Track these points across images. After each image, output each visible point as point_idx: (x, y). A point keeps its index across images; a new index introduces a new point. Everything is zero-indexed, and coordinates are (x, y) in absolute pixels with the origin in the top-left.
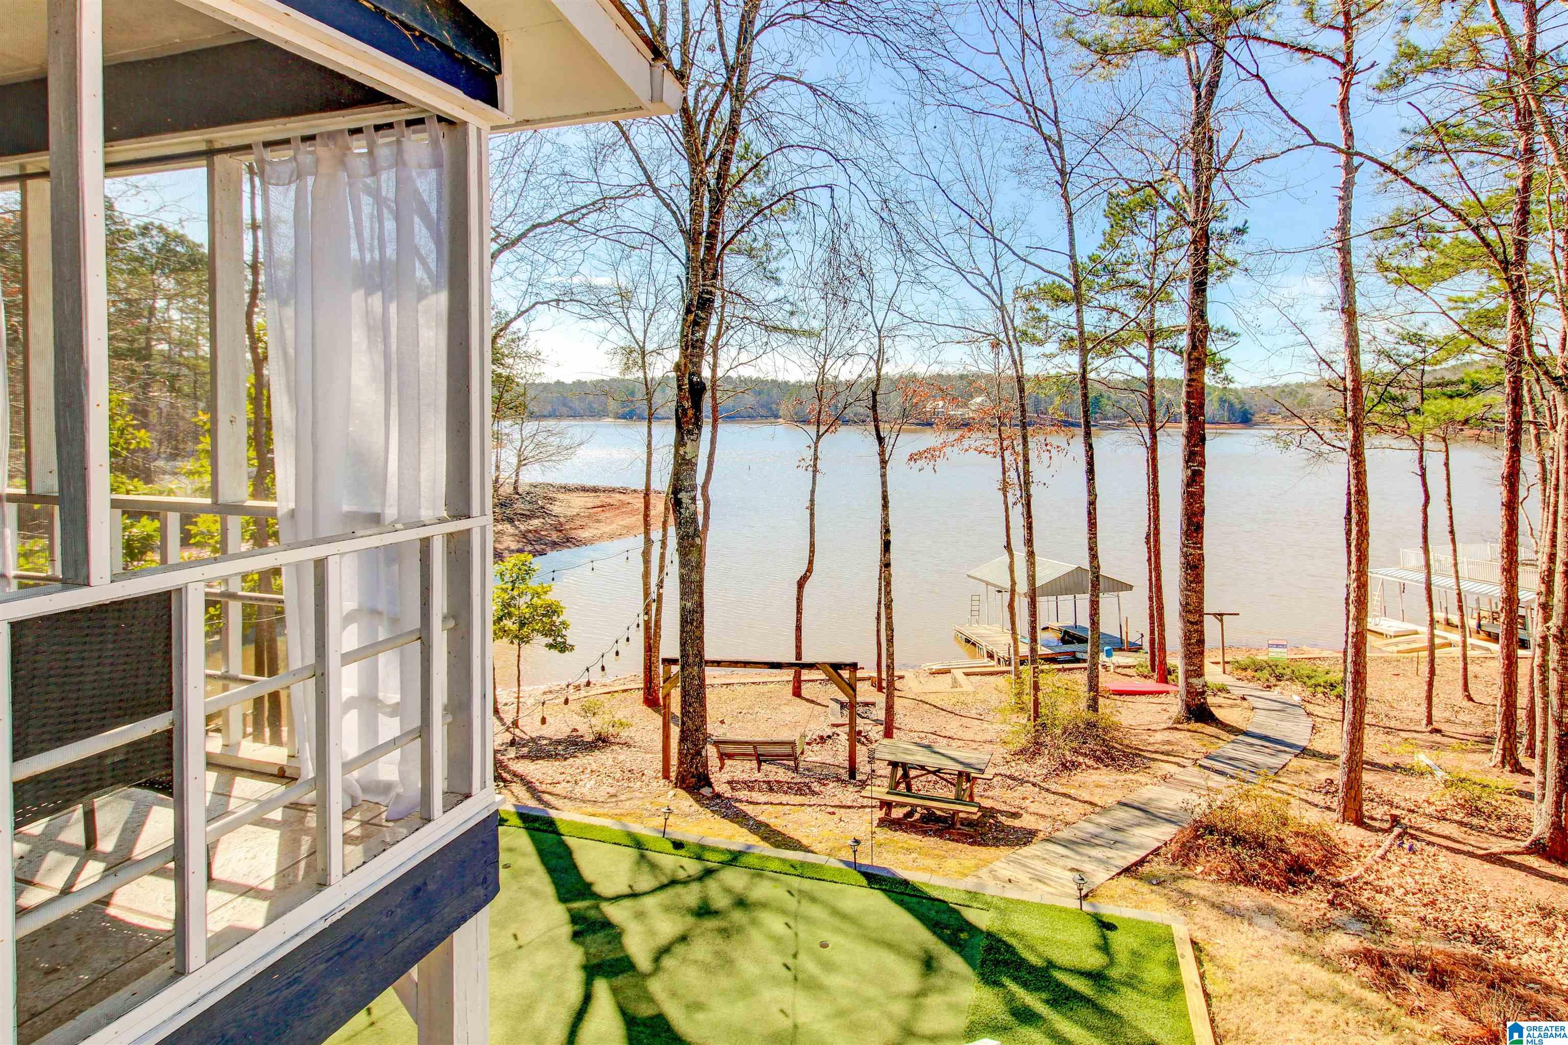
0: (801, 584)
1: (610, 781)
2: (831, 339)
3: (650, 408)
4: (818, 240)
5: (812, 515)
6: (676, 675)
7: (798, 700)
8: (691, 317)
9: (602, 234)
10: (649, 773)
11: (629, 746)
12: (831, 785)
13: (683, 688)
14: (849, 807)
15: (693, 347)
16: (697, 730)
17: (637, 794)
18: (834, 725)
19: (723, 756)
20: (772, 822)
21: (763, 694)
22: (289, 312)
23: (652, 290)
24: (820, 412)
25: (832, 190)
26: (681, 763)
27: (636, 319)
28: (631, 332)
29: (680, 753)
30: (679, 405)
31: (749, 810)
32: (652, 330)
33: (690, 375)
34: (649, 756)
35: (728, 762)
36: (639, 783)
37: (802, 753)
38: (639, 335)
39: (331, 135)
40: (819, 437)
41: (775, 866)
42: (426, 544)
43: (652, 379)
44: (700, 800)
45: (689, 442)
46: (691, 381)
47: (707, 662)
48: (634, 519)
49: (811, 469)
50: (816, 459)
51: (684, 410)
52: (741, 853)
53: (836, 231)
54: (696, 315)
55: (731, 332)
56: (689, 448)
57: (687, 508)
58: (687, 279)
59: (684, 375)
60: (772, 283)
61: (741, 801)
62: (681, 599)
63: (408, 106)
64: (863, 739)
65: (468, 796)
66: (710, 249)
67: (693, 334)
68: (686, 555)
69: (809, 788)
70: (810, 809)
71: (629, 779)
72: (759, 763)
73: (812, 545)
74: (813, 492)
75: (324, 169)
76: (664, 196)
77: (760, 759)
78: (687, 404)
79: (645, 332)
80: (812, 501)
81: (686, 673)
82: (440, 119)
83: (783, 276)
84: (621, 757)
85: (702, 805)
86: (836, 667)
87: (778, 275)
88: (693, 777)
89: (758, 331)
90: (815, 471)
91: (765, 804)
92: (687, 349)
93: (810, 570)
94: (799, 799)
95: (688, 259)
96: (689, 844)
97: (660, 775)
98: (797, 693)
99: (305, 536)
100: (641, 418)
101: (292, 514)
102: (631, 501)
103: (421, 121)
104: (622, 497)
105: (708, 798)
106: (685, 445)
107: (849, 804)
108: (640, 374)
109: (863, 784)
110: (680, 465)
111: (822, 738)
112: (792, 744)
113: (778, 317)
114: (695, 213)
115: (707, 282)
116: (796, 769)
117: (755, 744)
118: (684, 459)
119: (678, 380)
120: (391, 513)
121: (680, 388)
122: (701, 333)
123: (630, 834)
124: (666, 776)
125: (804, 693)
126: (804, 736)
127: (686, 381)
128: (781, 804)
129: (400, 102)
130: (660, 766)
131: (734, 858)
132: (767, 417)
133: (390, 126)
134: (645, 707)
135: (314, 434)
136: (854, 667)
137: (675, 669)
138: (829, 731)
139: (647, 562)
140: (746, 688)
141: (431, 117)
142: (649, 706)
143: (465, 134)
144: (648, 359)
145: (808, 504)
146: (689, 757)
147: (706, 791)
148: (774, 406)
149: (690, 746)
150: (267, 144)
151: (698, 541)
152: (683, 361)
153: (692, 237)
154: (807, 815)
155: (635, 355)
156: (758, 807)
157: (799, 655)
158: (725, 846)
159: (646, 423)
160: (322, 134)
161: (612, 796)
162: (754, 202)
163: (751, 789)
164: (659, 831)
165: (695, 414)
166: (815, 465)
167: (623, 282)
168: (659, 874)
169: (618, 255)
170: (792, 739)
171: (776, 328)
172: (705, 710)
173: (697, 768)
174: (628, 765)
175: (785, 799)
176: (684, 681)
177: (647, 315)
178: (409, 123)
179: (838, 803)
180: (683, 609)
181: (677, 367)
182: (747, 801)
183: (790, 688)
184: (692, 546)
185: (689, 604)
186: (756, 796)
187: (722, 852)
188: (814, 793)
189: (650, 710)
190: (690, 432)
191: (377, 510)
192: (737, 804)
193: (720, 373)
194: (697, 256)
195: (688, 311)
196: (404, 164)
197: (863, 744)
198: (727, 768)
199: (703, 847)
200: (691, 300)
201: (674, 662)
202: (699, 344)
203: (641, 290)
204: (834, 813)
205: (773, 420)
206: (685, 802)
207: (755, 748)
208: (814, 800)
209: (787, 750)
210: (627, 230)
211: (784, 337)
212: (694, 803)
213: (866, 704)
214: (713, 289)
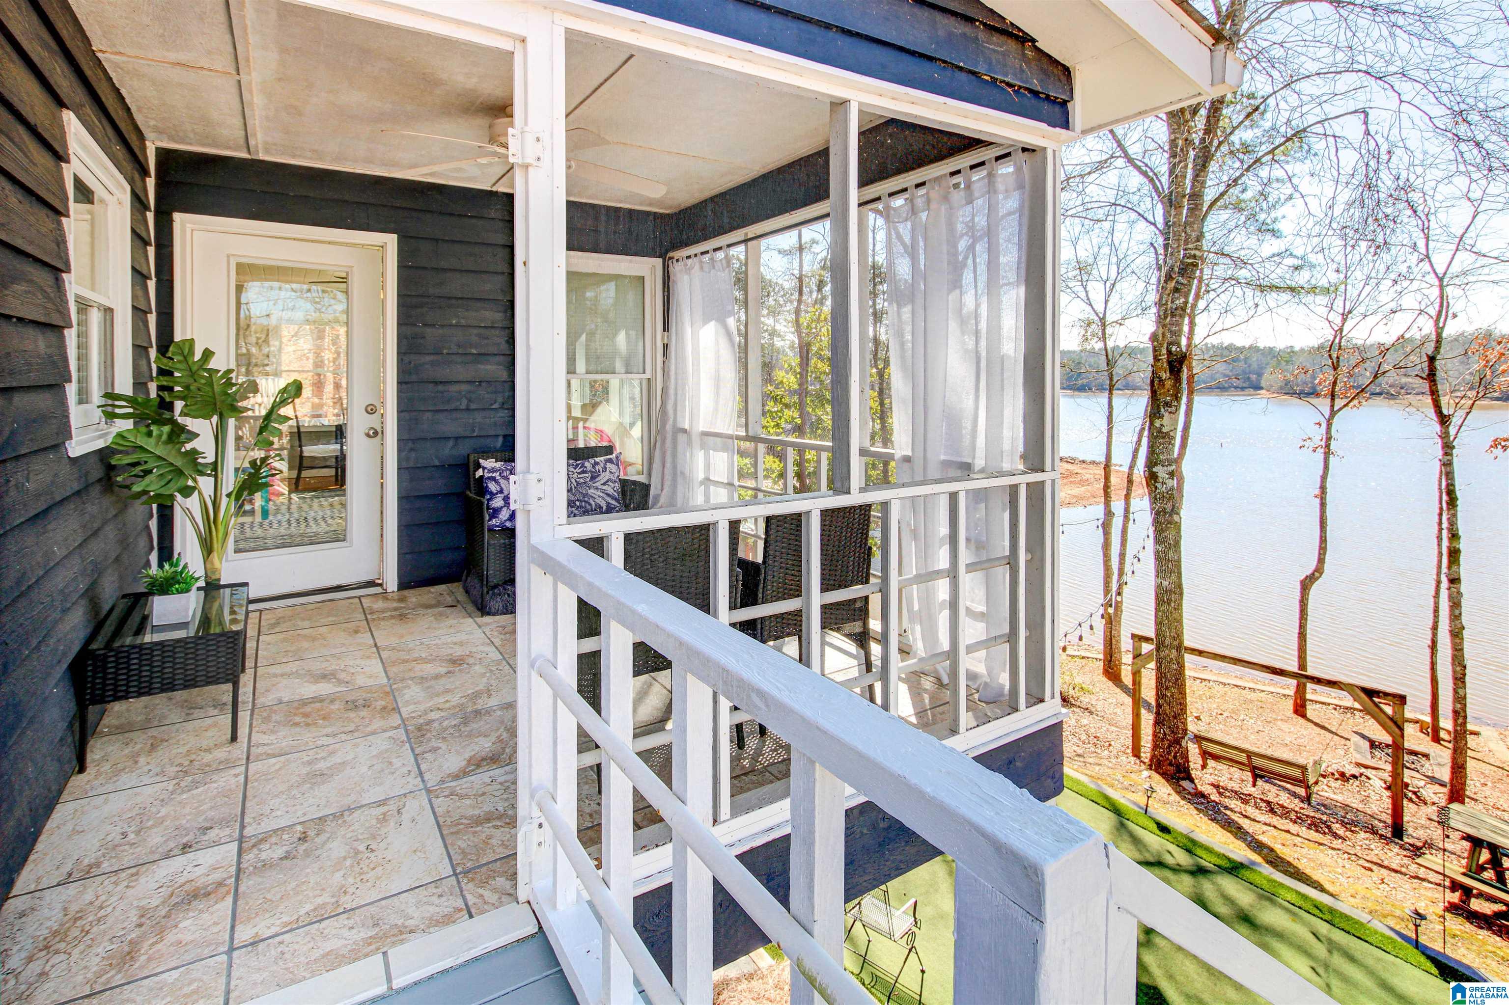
0: (1306, 584)
1: (1075, 740)
2: (1352, 292)
3: (1111, 379)
4: (1343, 179)
5: (1323, 505)
6: (1149, 655)
7: (1301, 721)
8: (1172, 284)
9: (1069, 213)
10: (1117, 745)
11: (1091, 713)
12: (1362, 835)
13: (1159, 669)
14: (1396, 871)
15: (1173, 315)
16: (1175, 717)
17: (1105, 762)
18: (1358, 765)
19: (1206, 755)
20: (1278, 848)
21: (1251, 701)
22: (906, 311)
23: (1114, 260)
24: (1335, 383)
25: (1366, 115)
26: (1155, 747)
27: (1097, 291)
28: (1091, 305)
29: (1155, 735)
30: (1155, 375)
31: (1245, 823)
32: (1114, 299)
33: (1169, 344)
34: (1113, 728)
35: (1211, 763)
36: (1106, 752)
37: (1316, 783)
38: (1100, 309)
39: (938, 179)
40: (1333, 413)
41: (1290, 896)
42: (1014, 490)
43: (1113, 349)
44: (1181, 792)
45: (1166, 415)
46: (1169, 352)
47: (1186, 649)
48: (1083, 489)
49: (1321, 451)
50: (1329, 439)
51: (1161, 380)
52: (1242, 866)
53: (1373, 163)
54: (1177, 282)
55: (1212, 295)
56: (1167, 419)
57: (1163, 483)
58: (1166, 247)
59: (1161, 345)
60: (1268, 236)
61: (1232, 810)
62: (1157, 576)
63: (999, 145)
64: (1410, 795)
65: (1042, 701)
66: (1195, 208)
67: (1172, 302)
68: (1162, 531)
69: (1329, 827)
70: (1330, 852)
71: (1095, 745)
72: (1255, 777)
73: (1323, 540)
74: (1324, 478)
75: (933, 206)
76: (1139, 164)
77: (1258, 774)
78: (1164, 375)
79: (1106, 302)
80: (1323, 489)
81: (1162, 654)
82: (1024, 150)
83: (1283, 226)
84: (1085, 721)
85: (1184, 798)
86: (1371, 693)
87: (1276, 226)
88: (1171, 764)
89: (1249, 292)
90: (1328, 453)
91: (1266, 824)
92: (1166, 318)
93: (1319, 570)
94: (1313, 835)
95: (1166, 223)
96: (1175, 831)
97: (1129, 751)
98: (1300, 709)
99: (919, 478)
100: (1101, 389)
101: (907, 459)
102: (1079, 471)
103: (1008, 155)
104: (1069, 466)
105: (1189, 793)
106: (1161, 417)
107: (1394, 866)
108: (1100, 345)
109: (1416, 851)
110: (1156, 437)
111: (1342, 774)
112: (1304, 768)
113: (1277, 273)
114: (1175, 176)
115: (1190, 246)
116: (1308, 799)
117: (1250, 754)
118: (1160, 431)
119: (1155, 350)
120: (979, 463)
121: (1156, 359)
122: (1182, 300)
123: (1107, 798)
124: (1136, 752)
125: (1311, 710)
126: (1317, 763)
127: (1164, 351)
128: (1288, 831)
129: (992, 143)
130: (1129, 742)
131: (1234, 869)
132: (1243, 389)
133: (982, 164)
134: (1104, 679)
135: (925, 400)
136: (1401, 700)
137: (1146, 648)
138: (1350, 770)
139: (1107, 534)
140: (1227, 688)
141: (1016, 150)
142: (1110, 679)
143: (1045, 158)
144: (1109, 330)
145: (1317, 491)
146: (1166, 743)
147: (1185, 784)
148: (1254, 377)
149: (1167, 732)
150: (891, 195)
151: (1176, 517)
152: (1161, 331)
153: (1171, 202)
154: (1326, 857)
155: (1093, 326)
156: (1258, 826)
157: (1302, 665)
158: (1222, 851)
159: (1106, 394)
160: (930, 180)
161: (1079, 755)
162: (1246, 149)
163: (1245, 802)
164: (1141, 808)
165: (1174, 386)
166: (1328, 446)
167: (1082, 255)
168: (1143, 850)
169: (1078, 228)
170: (1301, 761)
171: (1273, 287)
172: (1184, 698)
173: (1175, 757)
174: (1093, 730)
175: (1294, 828)
176: (1159, 662)
177: (1108, 284)
178: (998, 159)
179: (1375, 859)
180: (1159, 587)
181: (1154, 337)
182: (1241, 813)
183: (1289, 704)
184: (1170, 523)
185: (1165, 583)
186: (1250, 810)
187: (1219, 855)
188: (1336, 836)
189: (1110, 683)
190: (1167, 404)
191: (969, 461)
192: (1228, 812)
193: (1197, 340)
194: (1180, 220)
195: (1169, 277)
196: (995, 192)
197: (1411, 800)
198: (1209, 770)
199: (1194, 842)
200: (1172, 268)
201: (1147, 639)
202: (1179, 312)
203: (1102, 263)
204: (1371, 870)
205: (1251, 391)
206: (1164, 789)
207: (1249, 757)
208: (1337, 843)
209: (1297, 773)
210: (1097, 205)
211: (1285, 296)
212: (1172, 792)
213: (1414, 753)
214: (1198, 253)
